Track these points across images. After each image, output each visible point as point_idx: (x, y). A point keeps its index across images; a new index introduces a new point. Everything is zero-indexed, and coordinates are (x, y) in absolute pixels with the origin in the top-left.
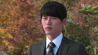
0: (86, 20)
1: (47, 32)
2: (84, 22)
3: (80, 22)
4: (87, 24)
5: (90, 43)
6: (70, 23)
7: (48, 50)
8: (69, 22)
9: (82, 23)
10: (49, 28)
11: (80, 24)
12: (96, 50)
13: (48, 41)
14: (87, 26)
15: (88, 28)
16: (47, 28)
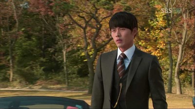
0: (51, 4)
1: (118, 45)
2: (48, 9)
3: (41, 8)
4: (52, 12)
5: (56, 42)
6: (25, 9)
7: (118, 61)
8: (22, 8)
9: (43, 9)
10: (120, 41)
11: (41, 11)
12: (66, 53)
13: (119, 52)
14: (53, 14)
15: (53, 17)
16: (117, 41)
